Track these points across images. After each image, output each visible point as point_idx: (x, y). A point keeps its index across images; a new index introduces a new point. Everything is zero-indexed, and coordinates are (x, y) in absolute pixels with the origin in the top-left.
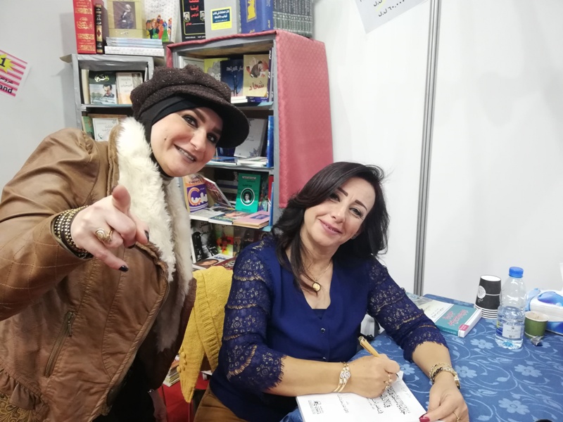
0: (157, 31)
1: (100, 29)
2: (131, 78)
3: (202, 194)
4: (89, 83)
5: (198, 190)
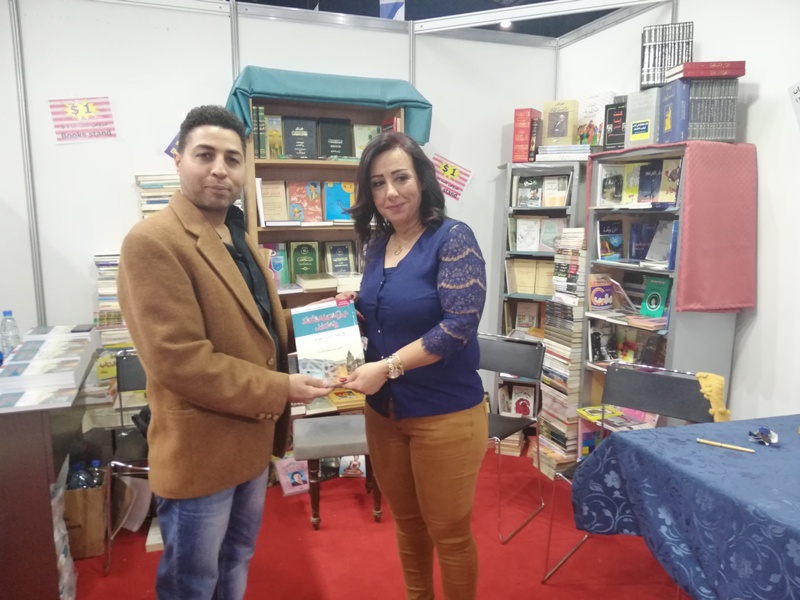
0: (588, 136)
1: (534, 140)
2: (556, 181)
3: (607, 295)
4: (519, 187)
5: (603, 291)
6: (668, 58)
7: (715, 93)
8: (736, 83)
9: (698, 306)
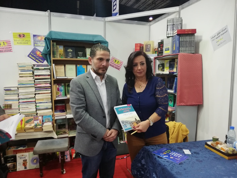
6: (174, 28)
7: (187, 39)
8: (194, 35)
9: (183, 104)
